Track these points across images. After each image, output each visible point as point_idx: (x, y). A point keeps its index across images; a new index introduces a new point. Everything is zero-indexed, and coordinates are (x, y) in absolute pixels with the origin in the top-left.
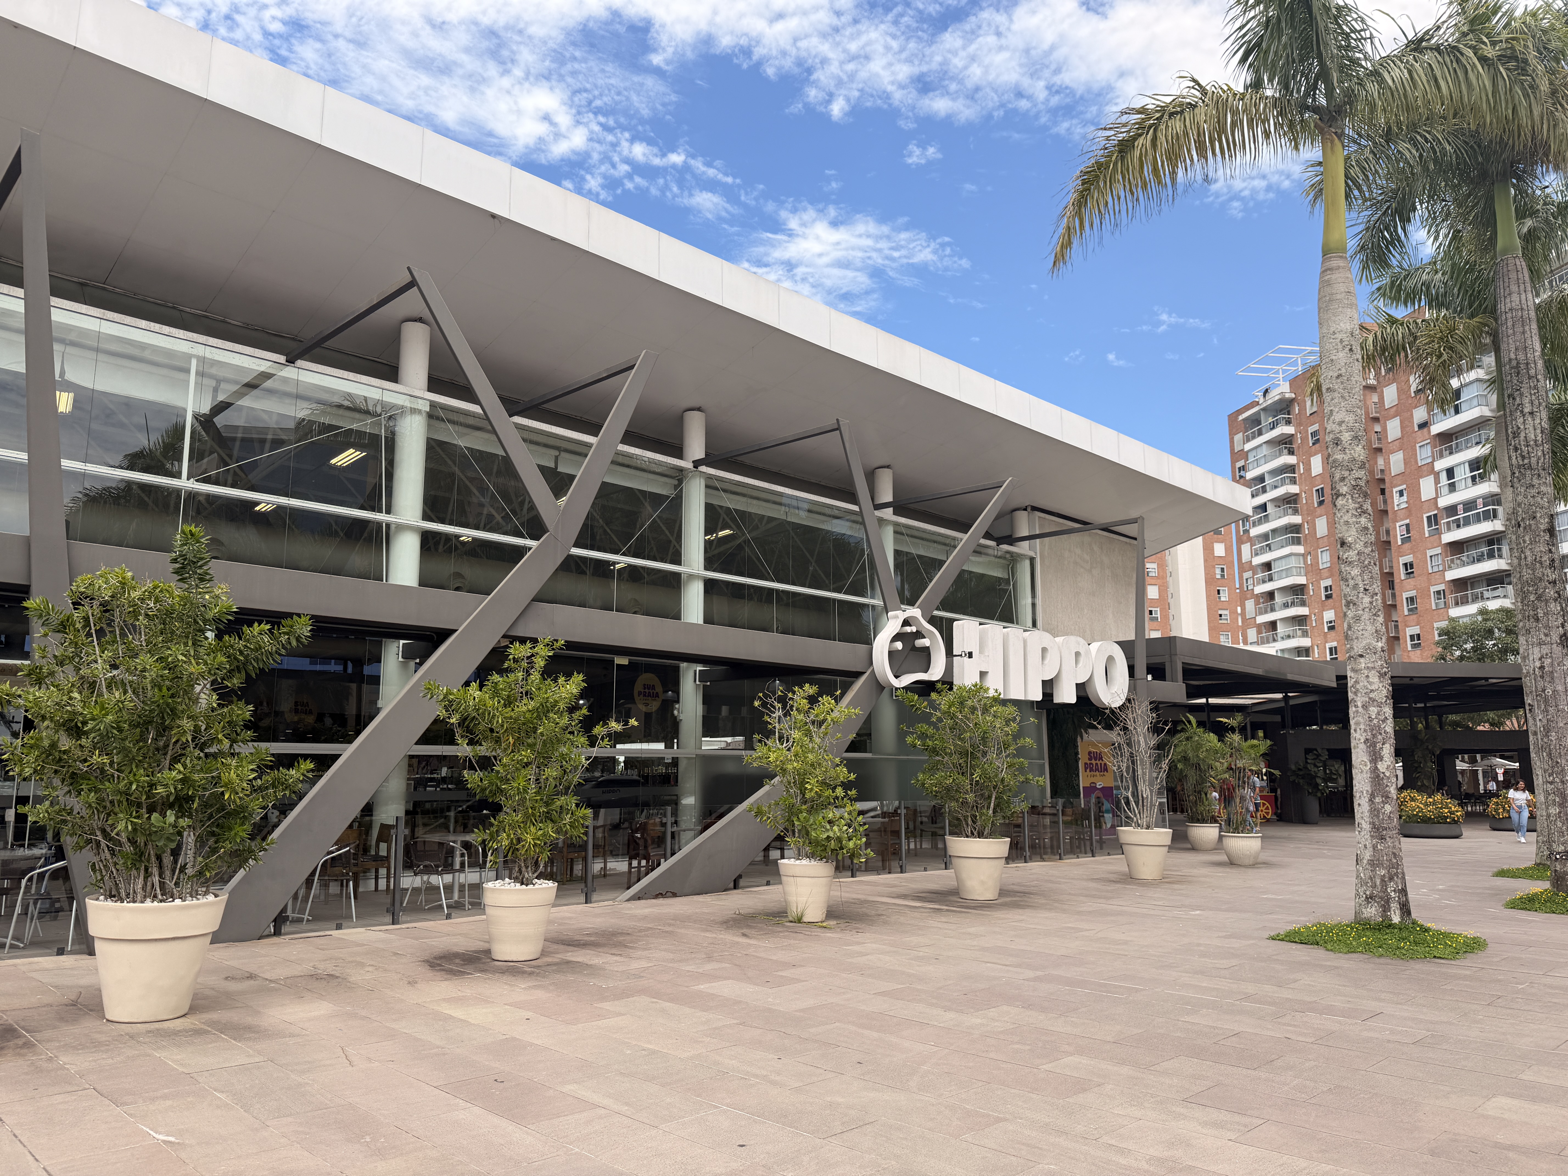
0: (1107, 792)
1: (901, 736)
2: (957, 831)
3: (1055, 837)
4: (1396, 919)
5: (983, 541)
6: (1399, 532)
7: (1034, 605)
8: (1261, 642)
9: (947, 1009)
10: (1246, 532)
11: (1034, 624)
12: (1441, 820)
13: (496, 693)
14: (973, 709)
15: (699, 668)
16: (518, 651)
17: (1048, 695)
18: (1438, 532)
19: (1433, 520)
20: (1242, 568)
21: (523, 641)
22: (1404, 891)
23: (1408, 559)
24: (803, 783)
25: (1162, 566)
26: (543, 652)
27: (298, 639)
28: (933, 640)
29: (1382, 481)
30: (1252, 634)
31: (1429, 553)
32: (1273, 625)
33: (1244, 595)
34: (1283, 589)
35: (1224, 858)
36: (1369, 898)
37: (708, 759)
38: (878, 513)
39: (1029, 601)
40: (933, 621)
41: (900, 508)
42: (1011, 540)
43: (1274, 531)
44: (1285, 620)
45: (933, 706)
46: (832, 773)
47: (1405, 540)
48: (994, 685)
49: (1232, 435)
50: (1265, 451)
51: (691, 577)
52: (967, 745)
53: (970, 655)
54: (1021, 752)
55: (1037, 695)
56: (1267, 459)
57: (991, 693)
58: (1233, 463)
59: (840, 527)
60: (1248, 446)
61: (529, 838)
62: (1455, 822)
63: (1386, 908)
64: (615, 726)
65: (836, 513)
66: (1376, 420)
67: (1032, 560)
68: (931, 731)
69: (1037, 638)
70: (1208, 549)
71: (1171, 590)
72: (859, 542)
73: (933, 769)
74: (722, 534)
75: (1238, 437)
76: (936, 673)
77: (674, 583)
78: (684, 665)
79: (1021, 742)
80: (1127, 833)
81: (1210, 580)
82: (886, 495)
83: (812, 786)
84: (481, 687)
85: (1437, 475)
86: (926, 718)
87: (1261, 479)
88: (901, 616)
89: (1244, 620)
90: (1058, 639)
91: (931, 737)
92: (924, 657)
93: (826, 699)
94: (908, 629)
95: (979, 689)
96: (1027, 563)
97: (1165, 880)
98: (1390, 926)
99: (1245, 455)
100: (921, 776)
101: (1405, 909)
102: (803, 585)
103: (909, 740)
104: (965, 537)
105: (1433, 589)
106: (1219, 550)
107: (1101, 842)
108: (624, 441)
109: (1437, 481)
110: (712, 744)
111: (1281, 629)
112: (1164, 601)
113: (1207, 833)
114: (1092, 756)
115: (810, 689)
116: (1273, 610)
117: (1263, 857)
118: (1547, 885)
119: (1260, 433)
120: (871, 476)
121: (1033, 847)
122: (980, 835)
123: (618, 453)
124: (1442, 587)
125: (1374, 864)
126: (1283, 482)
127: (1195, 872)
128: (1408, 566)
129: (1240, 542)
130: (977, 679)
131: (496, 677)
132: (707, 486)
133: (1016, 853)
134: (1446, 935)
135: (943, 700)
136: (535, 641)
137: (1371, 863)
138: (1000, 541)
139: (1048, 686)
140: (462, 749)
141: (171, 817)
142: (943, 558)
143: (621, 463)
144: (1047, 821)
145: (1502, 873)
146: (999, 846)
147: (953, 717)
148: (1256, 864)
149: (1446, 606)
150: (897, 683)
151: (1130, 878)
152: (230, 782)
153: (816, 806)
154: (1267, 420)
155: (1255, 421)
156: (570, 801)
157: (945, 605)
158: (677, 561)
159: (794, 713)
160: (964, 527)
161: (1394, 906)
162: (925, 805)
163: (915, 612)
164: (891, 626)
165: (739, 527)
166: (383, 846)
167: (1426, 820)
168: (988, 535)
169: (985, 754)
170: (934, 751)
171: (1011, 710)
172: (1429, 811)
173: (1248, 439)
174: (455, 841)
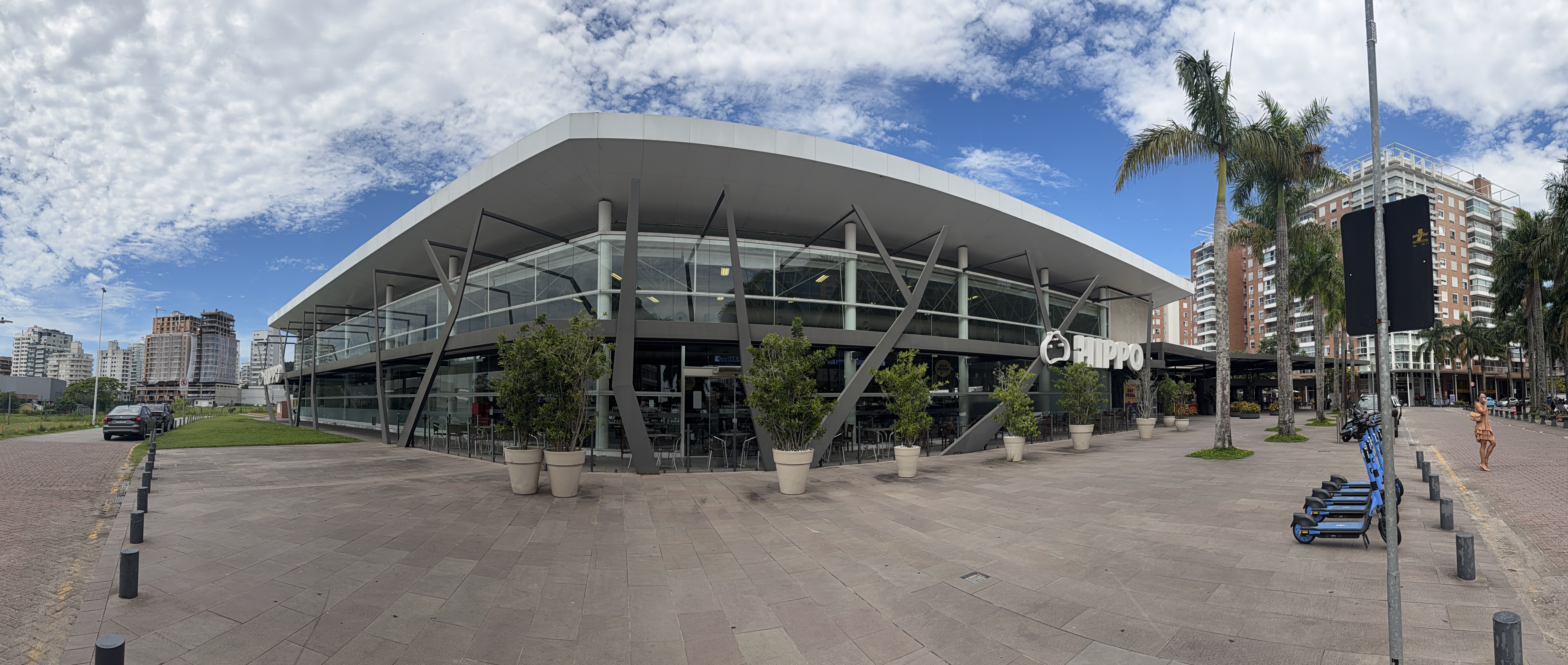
0: (1135, 405)
1: (1052, 384)
2: (1074, 423)
3: (1113, 424)
4: (1227, 446)
5: (1087, 301)
6: (1250, 304)
7: (1107, 326)
8: (1199, 343)
9: (1068, 489)
10: (1196, 299)
11: (1108, 336)
12: (1253, 412)
13: (895, 372)
14: (1081, 373)
15: (967, 357)
16: (902, 355)
17: (1112, 366)
18: (1263, 305)
19: (1262, 300)
20: (1193, 314)
21: (904, 350)
22: (1230, 436)
23: (1252, 314)
24: (1013, 405)
25: (1162, 311)
26: (912, 355)
27: (831, 355)
28: (1065, 344)
29: (1245, 283)
30: (1196, 340)
31: (1260, 312)
32: (1203, 337)
33: (1194, 324)
34: (1208, 323)
35: (1176, 429)
36: (1219, 439)
37: (971, 396)
38: (1042, 289)
39: (1106, 324)
40: (1066, 335)
41: (1051, 286)
42: (1099, 300)
43: (1206, 299)
44: (1208, 335)
45: (1065, 371)
46: (1024, 400)
47: (1252, 306)
48: (1090, 363)
49: (1192, 259)
50: (1204, 267)
51: (963, 319)
52: (1078, 387)
53: (1080, 350)
54: (1099, 389)
55: (1107, 366)
56: (1204, 270)
57: (1088, 366)
58: (1192, 270)
59: (1025, 294)
60: (1198, 264)
61: (911, 429)
62: (1257, 412)
63: (1224, 443)
64: (941, 384)
65: (1024, 288)
66: (1244, 259)
67: (1107, 309)
68: (1064, 382)
69: (1108, 342)
70: (1181, 305)
71: (1165, 321)
72: (1033, 300)
73: (1065, 398)
74: (974, 297)
75: (1194, 260)
76: (1066, 357)
77: (956, 321)
78: (960, 357)
79: (1099, 386)
80: (1140, 421)
81: (1181, 318)
82: (1046, 281)
83: (1017, 406)
84: (890, 370)
85: (1264, 282)
86: (1062, 377)
87: (1202, 278)
88: (1053, 333)
89: (1193, 334)
90: (1117, 343)
91: (1064, 385)
92: (1061, 351)
93: (1021, 370)
94: (1055, 339)
95: (1084, 364)
96: (1105, 310)
97: (1153, 438)
98: (1225, 449)
99: (1196, 267)
100: (1060, 401)
101: (1230, 443)
102: (1009, 320)
103: (1055, 386)
104: (1080, 299)
105: (1260, 326)
106: (1185, 305)
107: (1131, 425)
108: (937, 263)
109: (1264, 285)
110: (971, 389)
111: (1206, 339)
112: (1162, 326)
113: (1170, 419)
114: (1129, 390)
115: (1015, 366)
116: (1204, 331)
117: (1190, 428)
118: (1277, 433)
119: (1202, 259)
120: (1039, 272)
121: (1104, 428)
122: (1082, 424)
123: (935, 268)
124: (1263, 325)
125: (1221, 427)
126: (1210, 280)
127: (1164, 434)
128: (1253, 316)
129: (1193, 303)
130: (1083, 360)
131: (895, 366)
132: (969, 279)
133: (1096, 431)
134: (1242, 451)
135: (1069, 369)
136: (908, 350)
137: (1220, 427)
138: (1094, 300)
139: (1112, 362)
140: (884, 394)
141: (797, 421)
142: (1070, 307)
143: (936, 272)
144: (1110, 417)
145: (1267, 430)
146: (1090, 428)
147: (1073, 376)
148: (1187, 431)
149: (1264, 333)
150: (1051, 362)
151: (1140, 438)
152: (814, 408)
153: (1018, 414)
154: (1205, 254)
155: (1200, 254)
156: (924, 414)
157: (1070, 329)
158: (957, 312)
159: (1009, 376)
160: (1080, 295)
161: (1227, 442)
162: (1061, 413)
163: (1058, 332)
164: (1048, 338)
165: (981, 294)
166: (850, 433)
167: (1248, 412)
168: (1089, 298)
169: (1085, 391)
170: (1065, 390)
171: (1096, 372)
172: (1249, 409)
173: (1198, 261)
174: (878, 431)
